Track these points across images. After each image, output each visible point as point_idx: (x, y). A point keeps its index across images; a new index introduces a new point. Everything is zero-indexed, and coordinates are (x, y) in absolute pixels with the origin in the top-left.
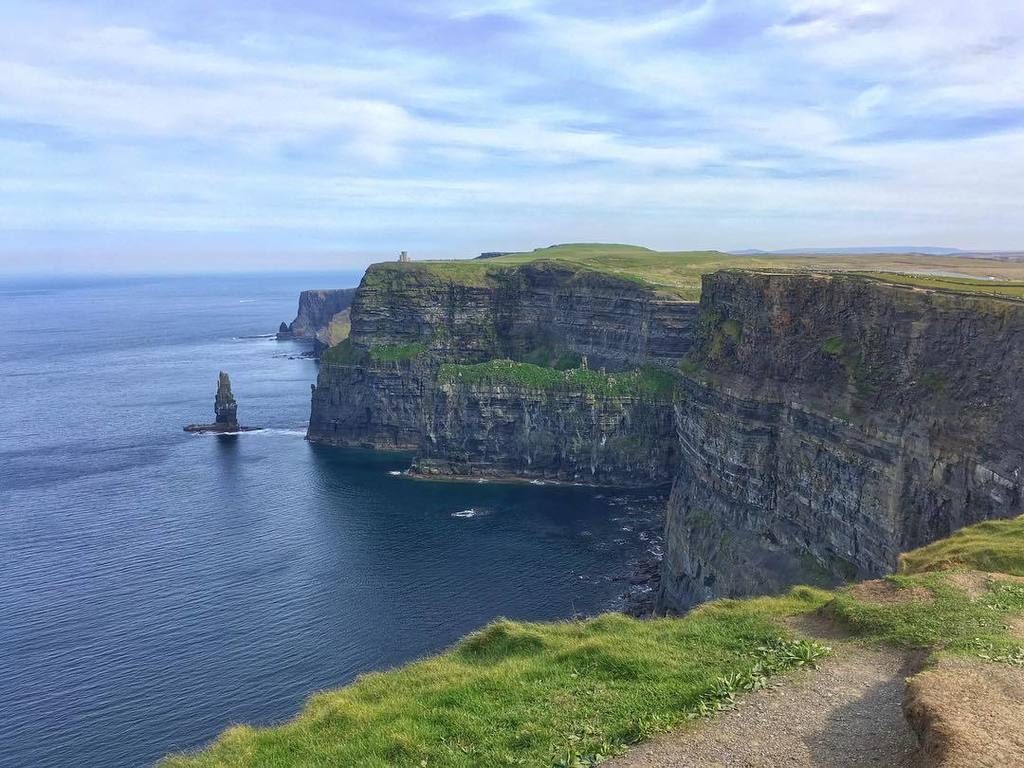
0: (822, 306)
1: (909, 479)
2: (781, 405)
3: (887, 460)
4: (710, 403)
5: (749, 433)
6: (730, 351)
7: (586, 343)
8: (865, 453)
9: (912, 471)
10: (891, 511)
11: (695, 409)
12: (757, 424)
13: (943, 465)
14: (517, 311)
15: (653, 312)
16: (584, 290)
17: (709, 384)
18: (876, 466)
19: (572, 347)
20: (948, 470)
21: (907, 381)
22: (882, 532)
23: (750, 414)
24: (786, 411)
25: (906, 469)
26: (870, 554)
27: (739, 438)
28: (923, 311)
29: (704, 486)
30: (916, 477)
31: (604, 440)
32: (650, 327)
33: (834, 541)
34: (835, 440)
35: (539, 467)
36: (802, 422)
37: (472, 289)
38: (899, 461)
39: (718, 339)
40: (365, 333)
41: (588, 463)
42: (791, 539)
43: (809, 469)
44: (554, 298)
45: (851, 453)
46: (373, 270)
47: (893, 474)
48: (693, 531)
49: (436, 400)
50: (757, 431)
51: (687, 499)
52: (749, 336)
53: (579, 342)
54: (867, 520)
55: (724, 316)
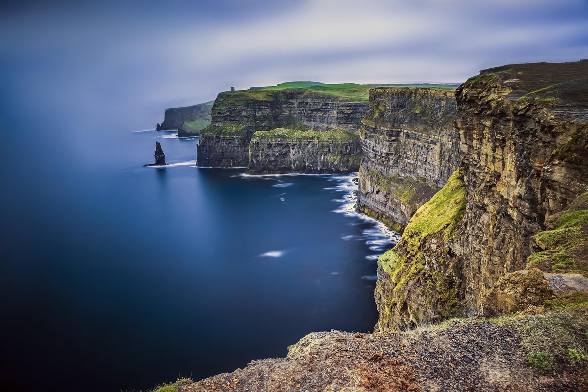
0: (413, 98)
1: (442, 148)
2: (401, 131)
3: (435, 144)
4: (376, 133)
5: (390, 141)
6: (382, 115)
7: (311, 121)
8: (428, 143)
9: (442, 146)
10: (437, 158)
11: (370, 136)
12: (393, 138)
13: (451, 143)
14: (281, 109)
15: (338, 107)
16: (309, 100)
17: (376, 127)
18: (432, 146)
19: (305, 123)
20: (453, 144)
21: (440, 119)
22: (434, 166)
23: (390, 135)
24: (403, 133)
25: (441, 146)
26: (430, 173)
27: (387, 143)
28: (444, 98)
29: (373, 162)
30: (444, 148)
31: (322, 158)
32: (338, 113)
33: (419, 172)
34: (419, 140)
35: (297, 170)
36: (408, 136)
37: (262, 101)
38: (439, 144)
39: (377, 112)
40: (219, 122)
41: (317, 167)
42: (405, 174)
43: (411, 150)
44: (296, 104)
45: (424, 143)
46: (221, 95)
47: (437, 148)
48: (371, 177)
49: (254, 146)
50: (393, 141)
51: (367, 167)
52: (389, 109)
53: (307, 120)
54: (429, 163)
55: (379, 103)
